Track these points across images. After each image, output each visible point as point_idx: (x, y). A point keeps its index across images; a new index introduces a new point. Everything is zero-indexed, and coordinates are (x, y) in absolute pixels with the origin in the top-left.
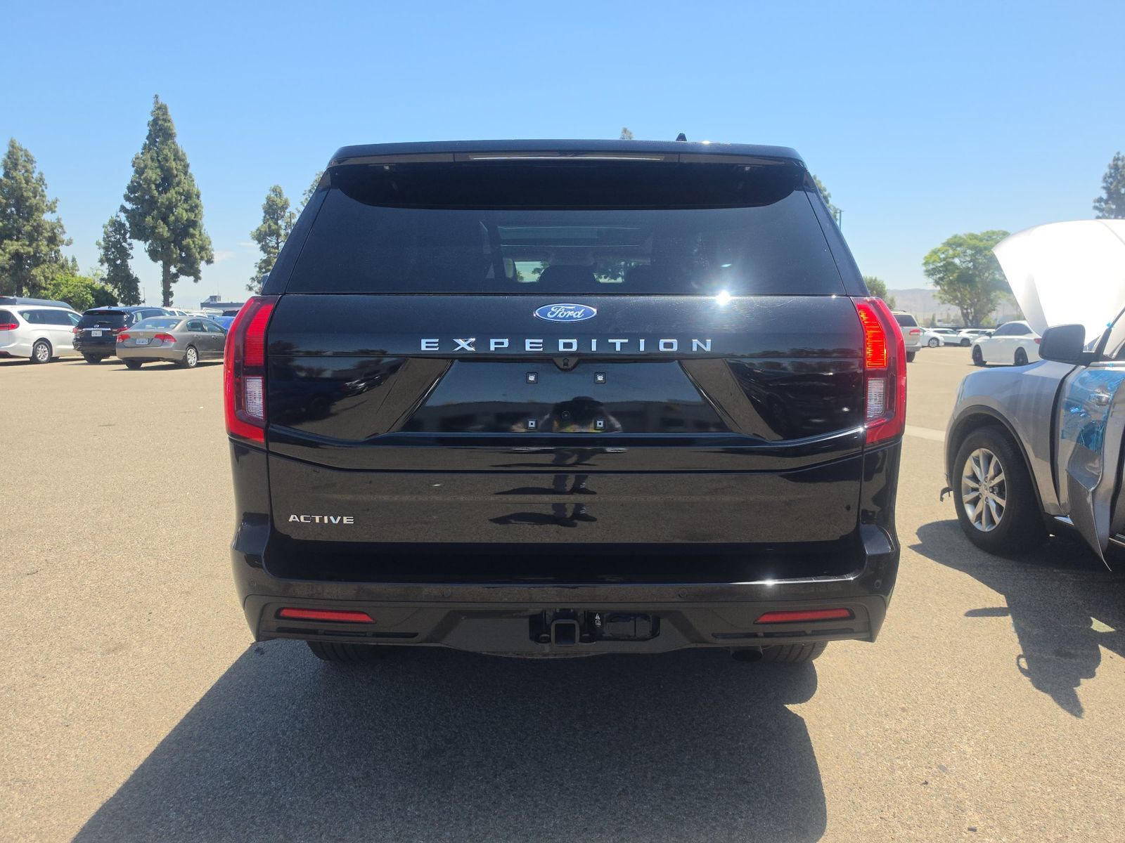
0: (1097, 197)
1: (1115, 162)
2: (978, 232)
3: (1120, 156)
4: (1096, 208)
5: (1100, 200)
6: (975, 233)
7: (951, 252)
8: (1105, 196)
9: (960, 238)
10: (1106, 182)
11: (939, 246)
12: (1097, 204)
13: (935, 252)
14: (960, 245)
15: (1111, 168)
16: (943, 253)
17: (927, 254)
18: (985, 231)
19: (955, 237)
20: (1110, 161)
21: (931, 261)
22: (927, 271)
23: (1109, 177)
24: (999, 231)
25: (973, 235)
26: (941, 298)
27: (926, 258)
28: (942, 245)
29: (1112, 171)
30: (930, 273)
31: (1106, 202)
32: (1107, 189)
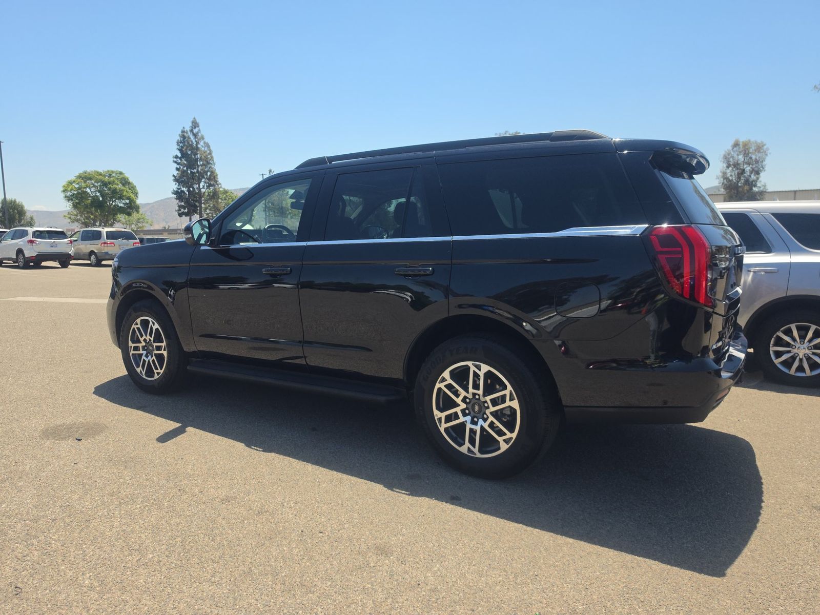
0: (175, 155)
1: (183, 134)
2: (100, 170)
3: (185, 130)
4: (175, 162)
5: (176, 157)
6: (99, 171)
7: (83, 185)
8: (179, 155)
9: (90, 174)
10: (179, 145)
11: (74, 178)
12: (175, 160)
13: (71, 183)
14: (90, 179)
15: (181, 137)
16: (78, 184)
17: (64, 183)
18: (106, 170)
19: (85, 172)
20: (180, 133)
21: (69, 189)
22: (66, 197)
23: (180, 143)
24: (117, 171)
25: (98, 172)
26: (70, 218)
27: (64, 186)
28: (75, 178)
29: (182, 139)
30: (69, 199)
31: (180, 159)
32: (181, 150)
